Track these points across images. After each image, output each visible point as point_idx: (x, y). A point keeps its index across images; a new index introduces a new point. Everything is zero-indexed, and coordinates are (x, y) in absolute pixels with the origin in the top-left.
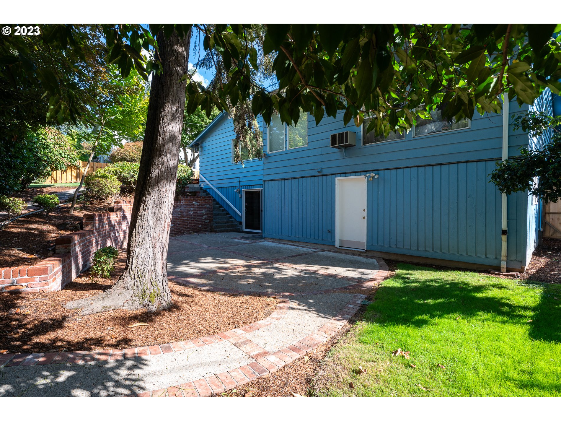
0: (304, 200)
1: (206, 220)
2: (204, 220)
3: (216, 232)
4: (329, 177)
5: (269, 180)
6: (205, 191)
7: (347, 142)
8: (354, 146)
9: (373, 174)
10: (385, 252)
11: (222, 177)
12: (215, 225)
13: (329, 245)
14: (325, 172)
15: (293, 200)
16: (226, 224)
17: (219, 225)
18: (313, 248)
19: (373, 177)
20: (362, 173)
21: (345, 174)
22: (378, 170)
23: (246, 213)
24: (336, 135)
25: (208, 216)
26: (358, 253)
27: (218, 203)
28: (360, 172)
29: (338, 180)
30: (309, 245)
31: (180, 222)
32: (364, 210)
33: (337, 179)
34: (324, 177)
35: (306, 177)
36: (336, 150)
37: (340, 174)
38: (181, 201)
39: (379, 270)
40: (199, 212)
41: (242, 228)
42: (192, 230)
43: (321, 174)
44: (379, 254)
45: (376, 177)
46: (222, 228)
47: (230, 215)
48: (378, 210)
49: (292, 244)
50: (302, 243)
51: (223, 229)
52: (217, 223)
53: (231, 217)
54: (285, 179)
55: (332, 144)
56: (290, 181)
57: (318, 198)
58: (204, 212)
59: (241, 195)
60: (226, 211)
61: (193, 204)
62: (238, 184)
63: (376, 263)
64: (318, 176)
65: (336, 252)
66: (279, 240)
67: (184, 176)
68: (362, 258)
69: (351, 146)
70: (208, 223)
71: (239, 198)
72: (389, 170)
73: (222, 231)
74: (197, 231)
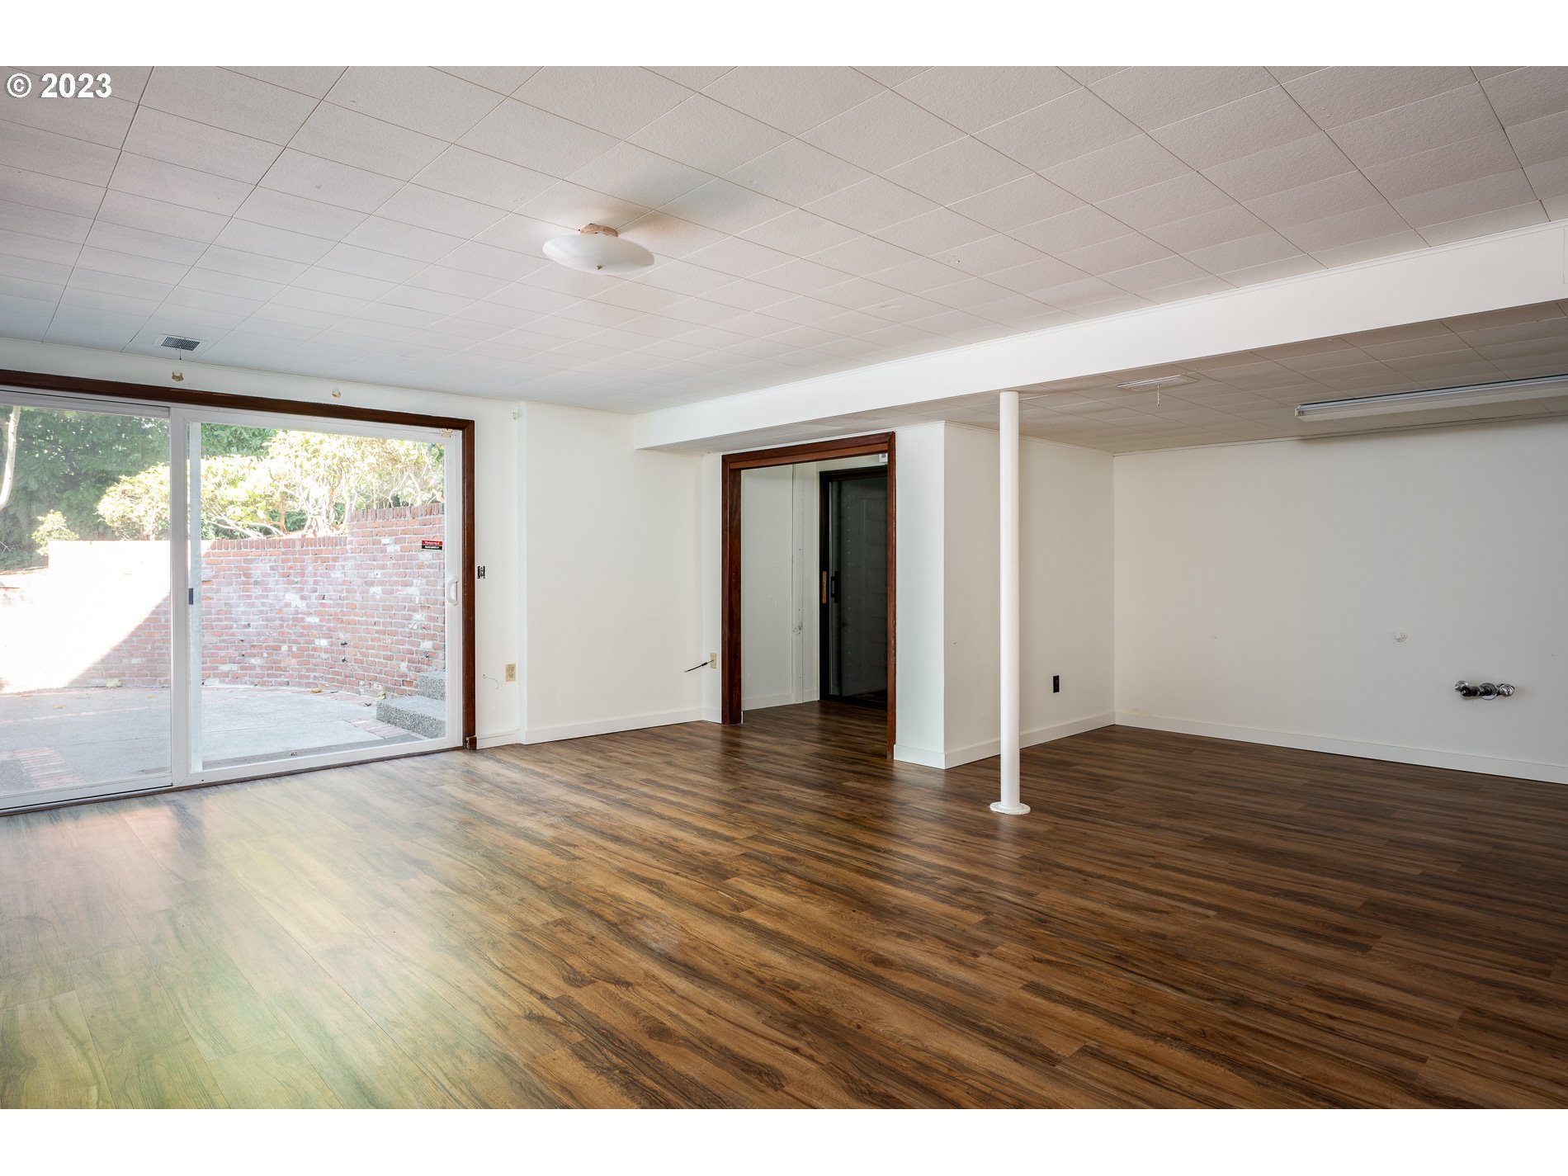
40: (401, 592)
58: (415, 591)
61: (384, 550)
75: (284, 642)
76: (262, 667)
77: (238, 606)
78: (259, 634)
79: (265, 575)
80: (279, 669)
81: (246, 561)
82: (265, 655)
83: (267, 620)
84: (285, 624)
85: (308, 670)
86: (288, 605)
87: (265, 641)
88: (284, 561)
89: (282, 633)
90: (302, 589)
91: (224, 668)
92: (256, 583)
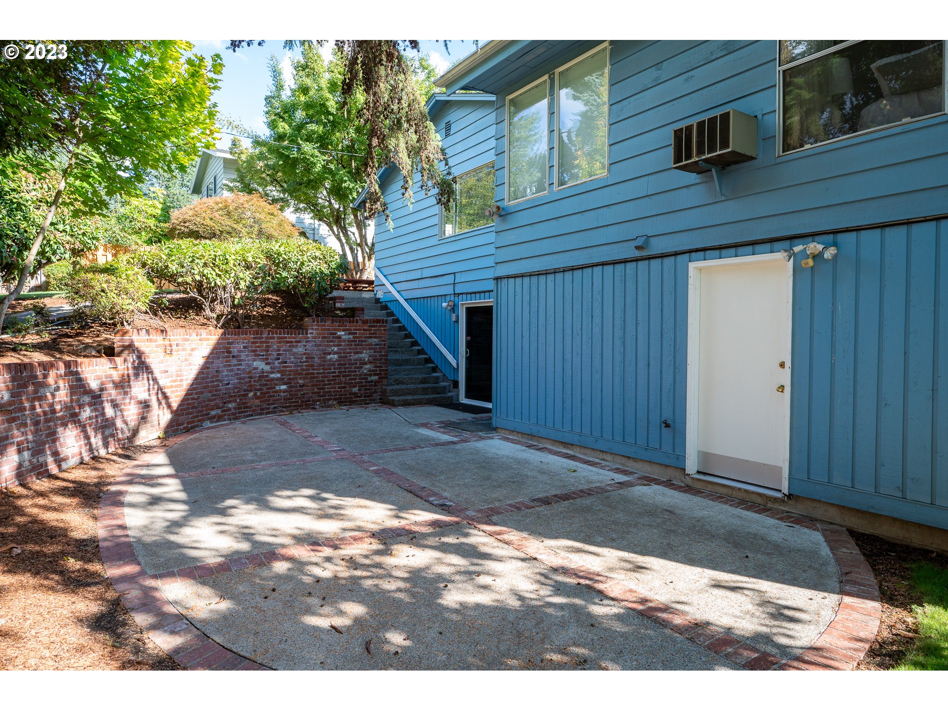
0: (597, 330)
1: (370, 375)
2: (366, 374)
3: (392, 404)
4: (669, 262)
5: (508, 277)
6: (385, 307)
7: (725, 144)
8: (751, 158)
9: (815, 247)
10: (858, 511)
11: (417, 275)
12: (392, 387)
13: (666, 466)
14: (658, 246)
15: (568, 331)
16: (420, 386)
17: (403, 387)
18: (617, 471)
19: (817, 257)
20: (777, 245)
21: (721, 249)
22: (835, 232)
23: (467, 359)
24: (689, 128)
25: (376, 367)
26: (759, 500)
27: (408, 336)
28: (771, 242)
29: (695, 268)
30: (608, 457)
31: (304, 378)
32: (782, 365)
33: (692, 266)
34: (655, 263)
35: (603, 264)
36: (692, 177)
37: (704, 250)
38: (307, 330)
39: (843, 592)
40: (354, 357)
41: (458, 395)
42: (335, 399)
43: (644, 253)
44: (833, 514)
45: (828, 255)
46: (409, 394)
47: (433, 363)
48: (832, 367)
49: (565, 451)
50: (589, 451)
51: (410, 397)
52: (398, 382)
53: (435, 369)
54: (546, 273)
55: (678, 159)
56: (559, 276)
57: (637, 324)
58: (365, 356)
59: (457, 317)
60: (426, 354)
61: (339, 337)
62: (449, 290)
63: (825, 551)
64: (637, 260)
65: (688, 489)
66: (531, 439)
67: (322, 272)
68: (772, 521)
69: (739, 159)
70: (376, 382)
71: (452, 324)
72: (878, 231)
73: (406, 404)
74: (347, 400)
75: (251, 391)
76: (235, 408)
77: (223, 372)
78: (235, 388)
79: (240, 351)
80: (247, 407)
81: (228, 343)
82: (238, 401)
83: (241, 379)
84: (253, 380)
85: (269, 404)
86: (256, 369)
87: (239, 392)
88: (253, 343)
89: (251, 386)
90: (267, 359)
91: (213, 413)
92: (233, 357)
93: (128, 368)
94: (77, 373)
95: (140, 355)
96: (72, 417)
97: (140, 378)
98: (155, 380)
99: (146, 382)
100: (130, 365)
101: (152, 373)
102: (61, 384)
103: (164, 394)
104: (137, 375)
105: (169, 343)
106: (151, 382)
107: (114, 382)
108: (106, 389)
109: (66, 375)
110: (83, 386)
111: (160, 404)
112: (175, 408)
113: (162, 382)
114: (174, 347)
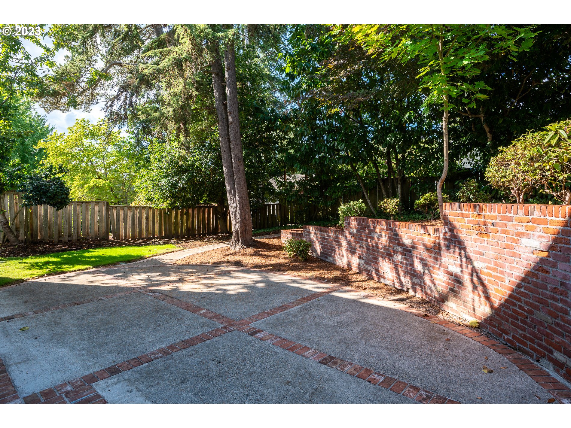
93: (439, 237)
94: (395, 230)
95: (452, 229)
96: (389, 255)
97: (451, 251)
98: (469, 260)
99: (457, 255)
100: (442, 236)
101: (464, 249)
102: (383, 234)
103: (479, 278)
104: (448, 247)
105: (483, 220)
106: (464, 260)
107: (424, 245)
108: (416, 248)
109: (387, 229)
110: (398, 240)
111: (475, 288)
112: (496, 305)
113: (478, 265)
114: (490, 227)
